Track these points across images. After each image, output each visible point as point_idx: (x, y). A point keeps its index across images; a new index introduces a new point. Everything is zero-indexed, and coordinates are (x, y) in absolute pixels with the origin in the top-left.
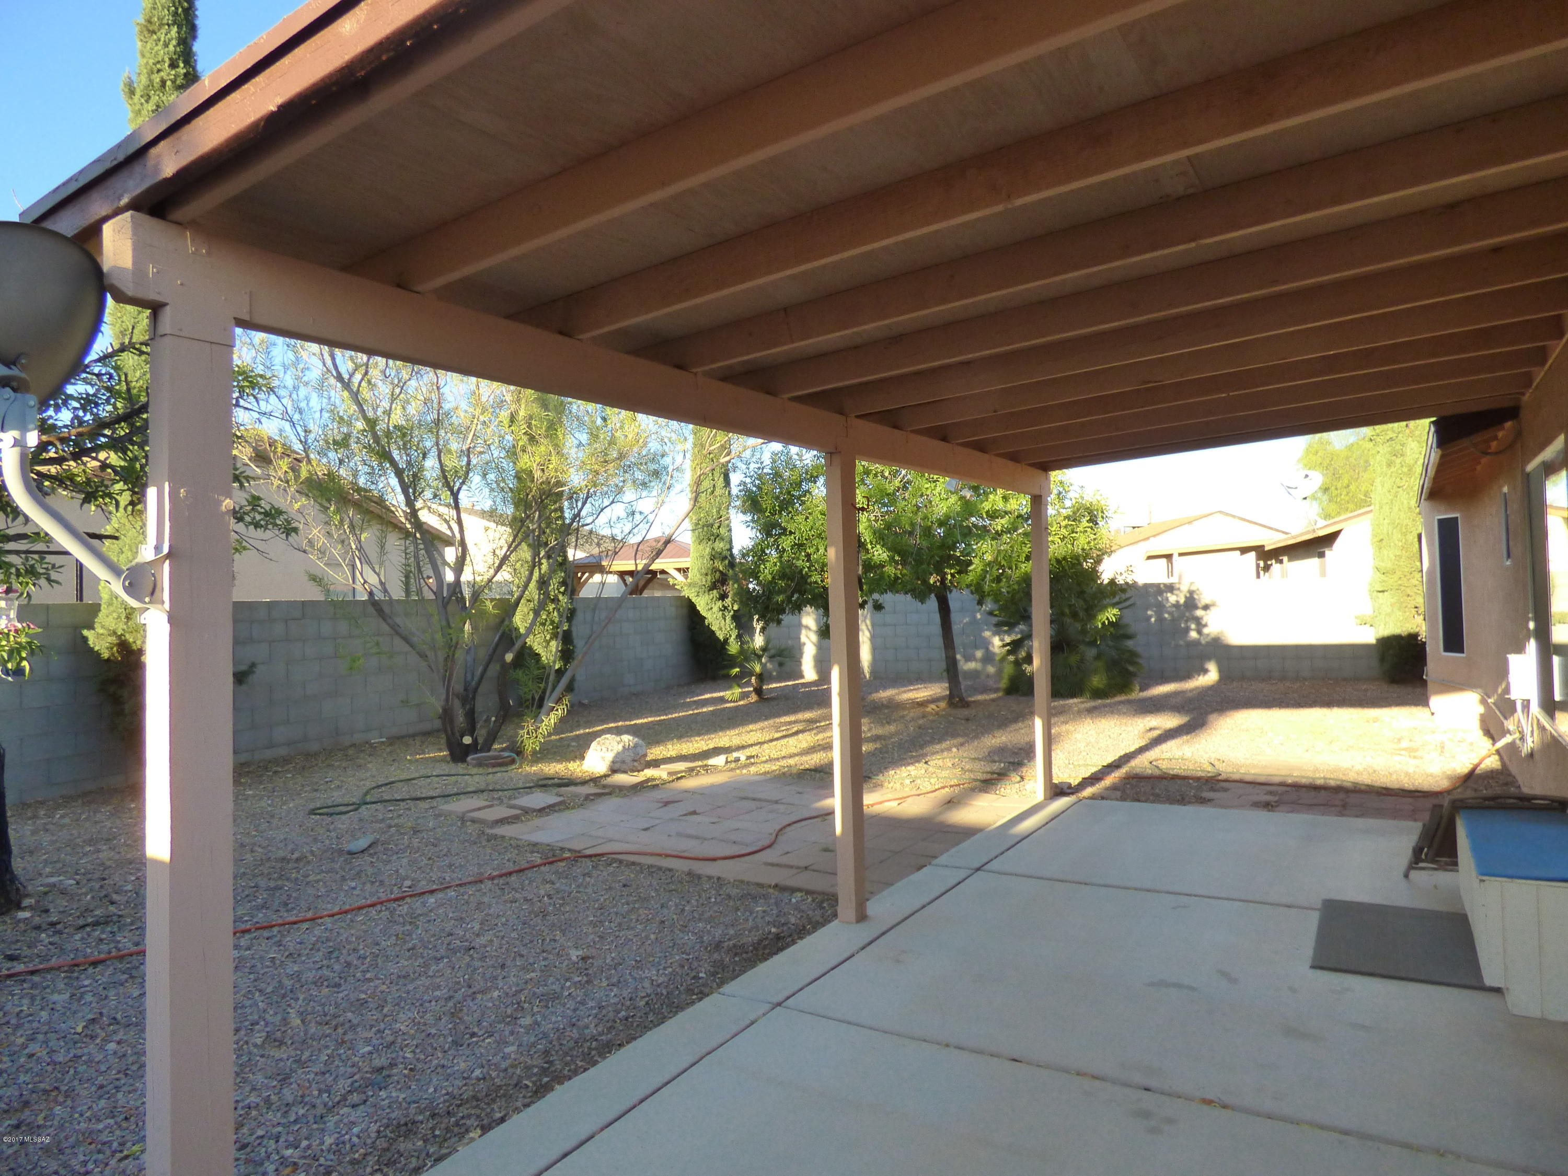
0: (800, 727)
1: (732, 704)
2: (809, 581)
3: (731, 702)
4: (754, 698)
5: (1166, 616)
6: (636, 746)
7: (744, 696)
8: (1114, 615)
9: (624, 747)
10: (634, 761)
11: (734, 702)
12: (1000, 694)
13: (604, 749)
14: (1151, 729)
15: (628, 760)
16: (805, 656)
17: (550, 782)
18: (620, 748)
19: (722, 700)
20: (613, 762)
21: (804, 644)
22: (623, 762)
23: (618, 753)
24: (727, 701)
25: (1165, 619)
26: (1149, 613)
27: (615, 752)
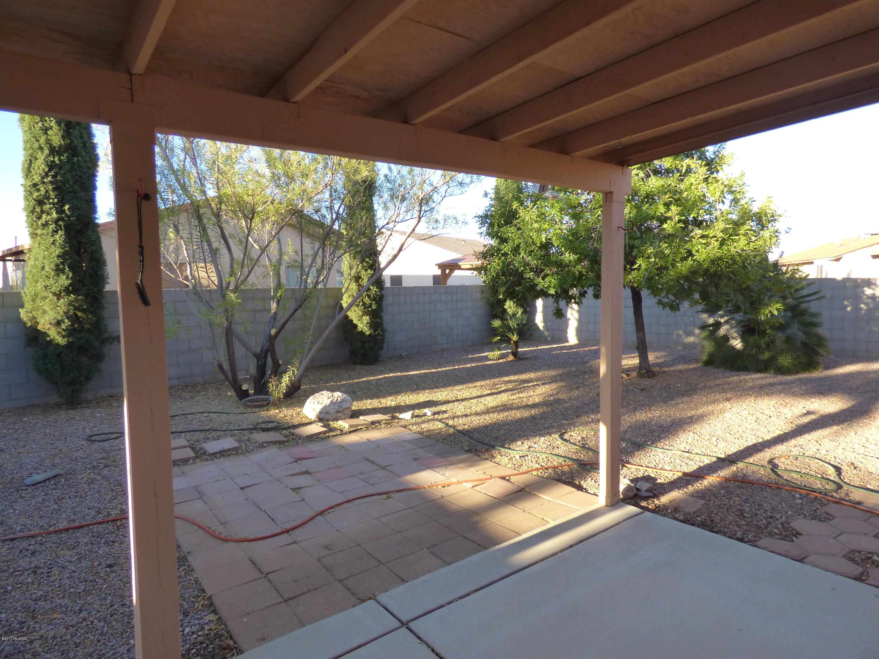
0: (510, 386)
1: (492, 362)
2: (524, 276)
3: (492, 360)
4: (511, 358)
5: (862, 306)
6: (343, 401)
7: (503, 356)
8: (778, 309)
9: (332, 402)
10: (337, 412)
11: (494, 360)
12: (700, 365)
13: (316, 403)
14: (809, 413)
15: (333, 411)
16: (570, 327)
17: (270, 426)
18: (328, 402)
19: (487, 358)
20: (320, 413)
21: (569, 319)
22: (328, 413)
23: (325, 406)
24: (490, 360)
25: (861, 309)
26: (845, 303)
27: (323, 405)
